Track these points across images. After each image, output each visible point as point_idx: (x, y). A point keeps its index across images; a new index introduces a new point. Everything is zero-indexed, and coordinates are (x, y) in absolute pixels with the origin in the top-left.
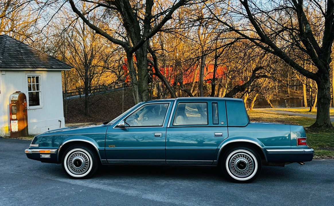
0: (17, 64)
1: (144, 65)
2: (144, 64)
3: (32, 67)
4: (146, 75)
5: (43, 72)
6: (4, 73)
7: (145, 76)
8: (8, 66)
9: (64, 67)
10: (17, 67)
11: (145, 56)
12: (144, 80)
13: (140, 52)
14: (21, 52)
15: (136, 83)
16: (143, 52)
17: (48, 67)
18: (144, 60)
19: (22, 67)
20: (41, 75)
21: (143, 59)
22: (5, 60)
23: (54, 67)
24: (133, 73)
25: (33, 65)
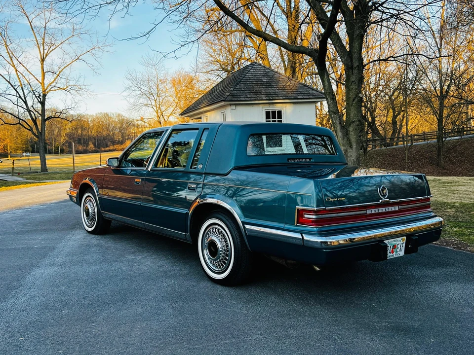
0: (249, 96)
1: (353, 82)
2: (354, 80)
3: (267, 98)
4: (355, 98)
5: (288, 105)
6: (234, 107)
7: (354, 100)
8: (236, 99)
9: (315, 97)
10: (247, 99)
11: (355, 68)
12: (352, 105)
13: (347, 61)
14: (263, 81)
15: (334, 111)
16: (352, 61)
17: (290, 98)
18: (353, 73)
19: (254, 99)
20: (284, 108)
21: (352, 71)
22: (236, 92)
23: (299, 97)
24: (328, 95)
25: (270, 96)
